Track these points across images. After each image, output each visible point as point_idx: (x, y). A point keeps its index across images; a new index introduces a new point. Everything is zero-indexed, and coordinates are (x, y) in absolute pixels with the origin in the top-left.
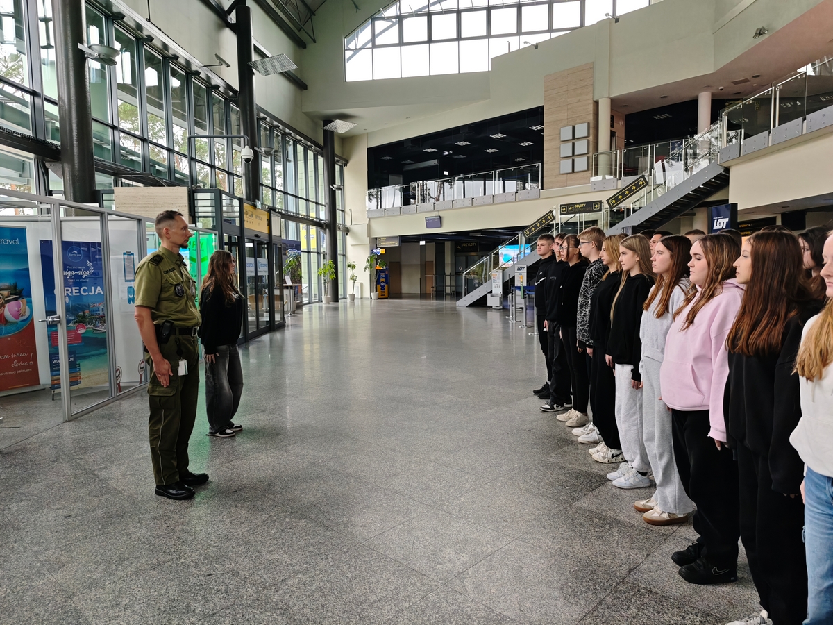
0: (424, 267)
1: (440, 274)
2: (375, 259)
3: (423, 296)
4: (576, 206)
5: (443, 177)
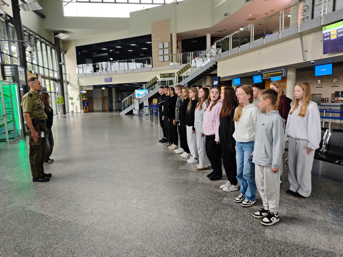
0: (103, 99)
1: (111, 102)
2: (82, 95)
3: (104, 111)
4: (166, 75)
5: (111, 61)
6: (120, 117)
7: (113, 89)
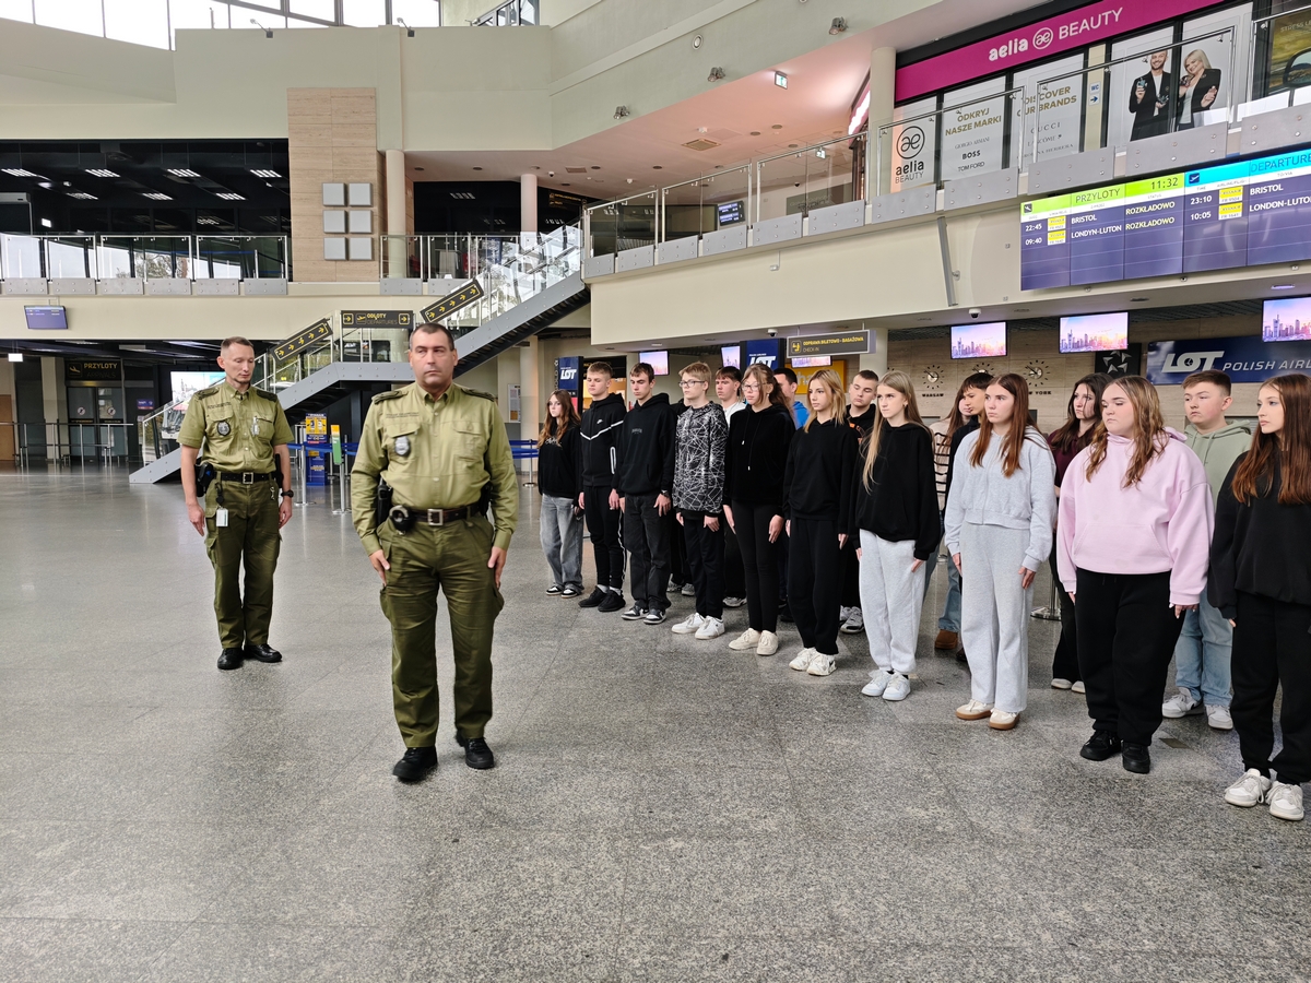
1: (31, 422)
4: (370, 316)
5: (40, 230)
6: (125, 495)
7: (49, 367)
